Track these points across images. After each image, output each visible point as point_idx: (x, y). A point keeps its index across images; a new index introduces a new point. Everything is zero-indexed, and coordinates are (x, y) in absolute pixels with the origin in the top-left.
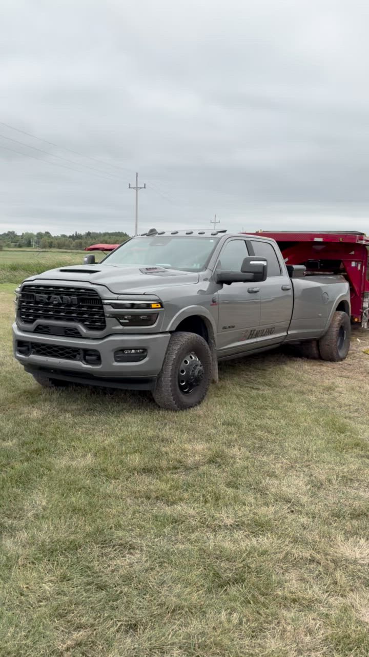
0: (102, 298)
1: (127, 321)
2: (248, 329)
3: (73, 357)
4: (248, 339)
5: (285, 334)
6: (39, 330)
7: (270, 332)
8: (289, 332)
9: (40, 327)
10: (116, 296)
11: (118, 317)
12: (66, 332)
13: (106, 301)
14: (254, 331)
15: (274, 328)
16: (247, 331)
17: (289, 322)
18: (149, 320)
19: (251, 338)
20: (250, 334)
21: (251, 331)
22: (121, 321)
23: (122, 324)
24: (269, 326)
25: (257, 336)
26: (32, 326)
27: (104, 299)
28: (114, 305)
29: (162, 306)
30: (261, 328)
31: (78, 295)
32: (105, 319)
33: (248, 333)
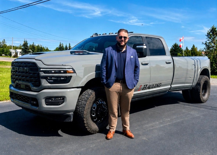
0: (39, 68)
1: (52, 81)
4: (143, 90)
5: (169, 87)
7: (158, 86)
8: (172, 86)
11: (46, 78)
12: (26, 87)
13: (41, 70)
14: (147, 85)
15: (161, 84)
16: (142, 85)
18: (67, 80)
19: (145, 89)
21: (144, 86)
22: (49, 81)
23: (49, 83)
24: (157, 83)
25: (148, 88)
27: (41, 69)
28: (45, 72)
29: (74, 72)
30: (151, 84)
31: (29, 67)
32: (40, 80)
33: (143, 87)
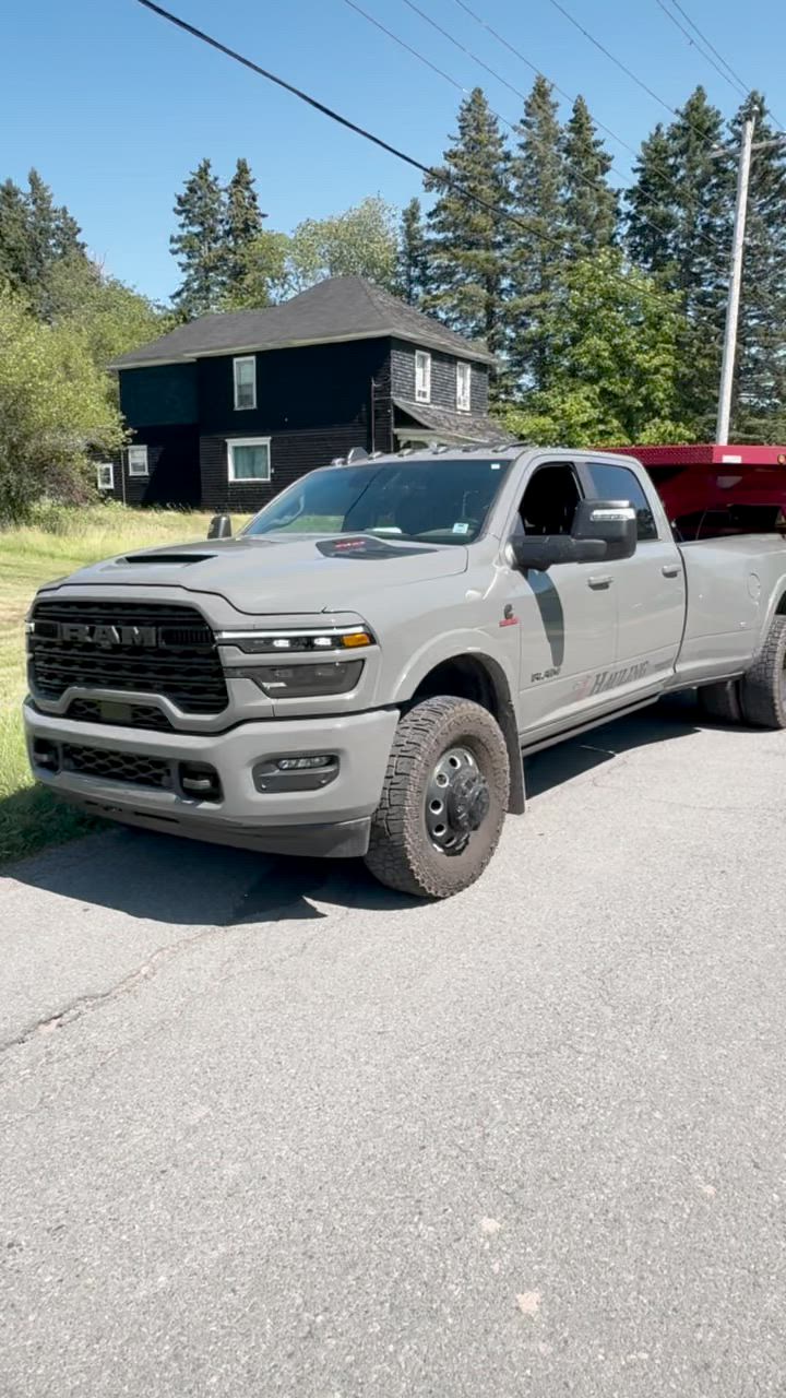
0: (214, 628)
1: (282, 684)
2: (590, 672)
3: (154, 782)
4: (591, 694)
5: (669, 672)
6: (76, 711)
7: (639, 672)
8: (679, 669)
9: (78, 703)
10: (252, 621)
11: (257, 674)
12: (134, 715)
13: (225, 635)
14: (605, 674)
15: (647, 662)
16: (589, 677)
17: (678, 645)
18: (348, 675)
19: (597, 692)
20: (597, 683)
21: (598, 676)
22: (267, 685)
23: (269, 693)
24: (636, 660)
25: (609, 686)
26: (61, 704)
27: (219, 632)
28: (246, 646)
29: (372, 640)
30: (621, 665)
31: (157, 624)
32: (224, 682)
33: (591, 683)
